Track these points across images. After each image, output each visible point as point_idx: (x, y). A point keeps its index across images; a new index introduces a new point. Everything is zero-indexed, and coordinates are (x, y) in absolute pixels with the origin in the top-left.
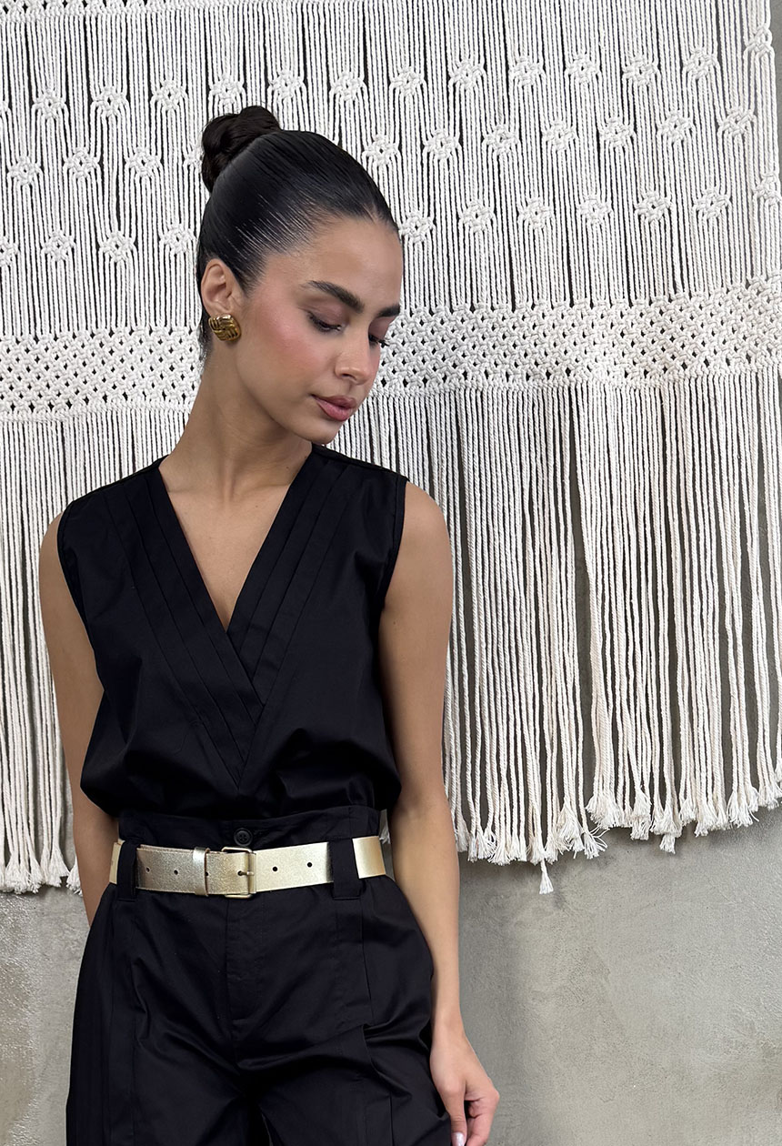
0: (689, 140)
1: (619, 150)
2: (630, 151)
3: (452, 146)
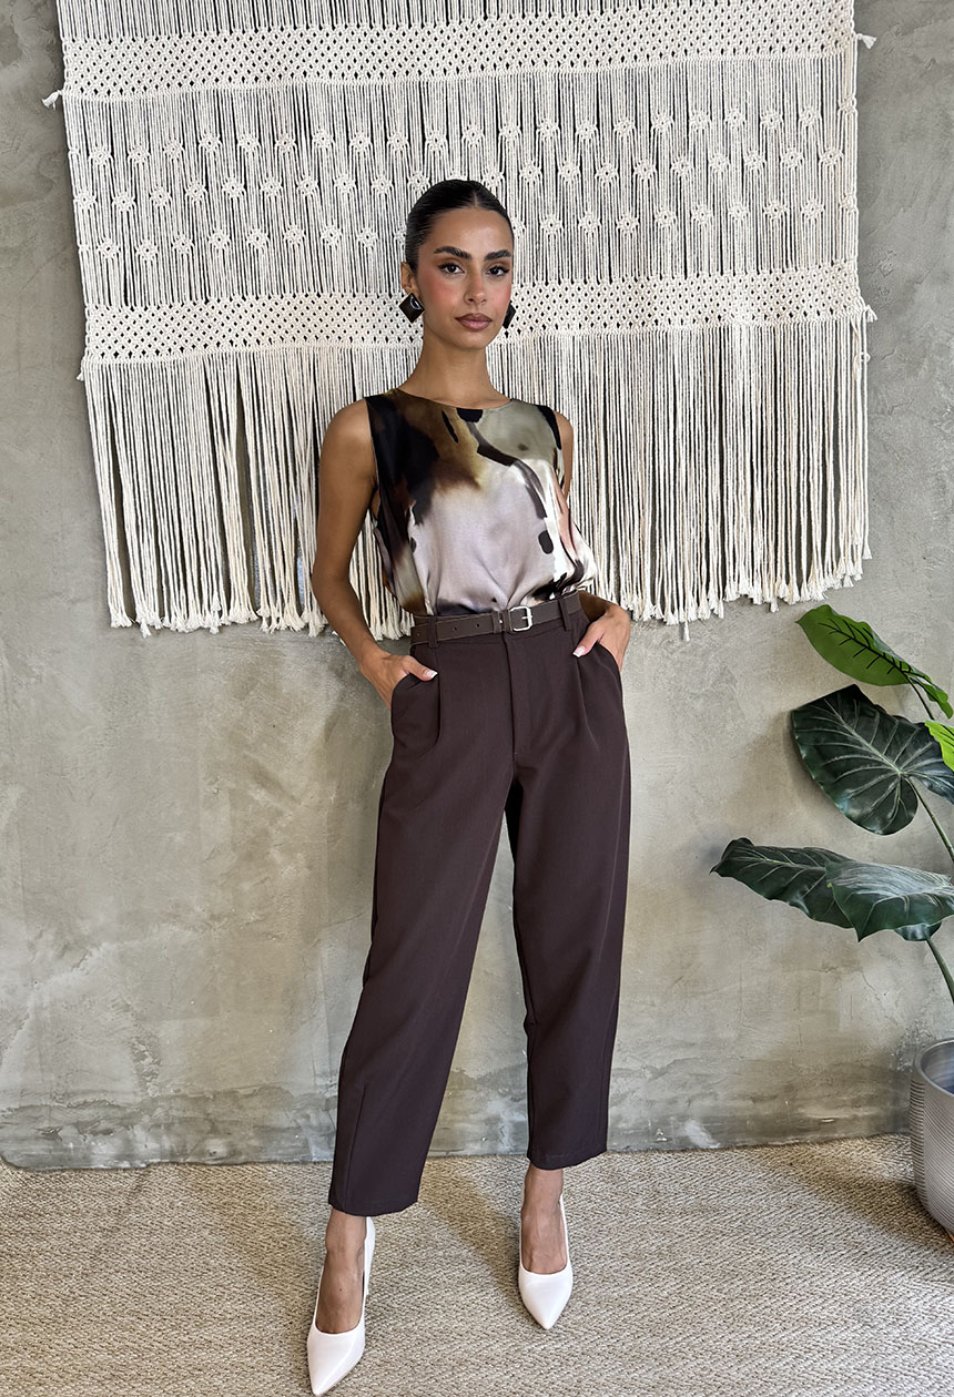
0: (801, 167)
1: (755, 172)
2: (762, 172)
3: (651, 171)
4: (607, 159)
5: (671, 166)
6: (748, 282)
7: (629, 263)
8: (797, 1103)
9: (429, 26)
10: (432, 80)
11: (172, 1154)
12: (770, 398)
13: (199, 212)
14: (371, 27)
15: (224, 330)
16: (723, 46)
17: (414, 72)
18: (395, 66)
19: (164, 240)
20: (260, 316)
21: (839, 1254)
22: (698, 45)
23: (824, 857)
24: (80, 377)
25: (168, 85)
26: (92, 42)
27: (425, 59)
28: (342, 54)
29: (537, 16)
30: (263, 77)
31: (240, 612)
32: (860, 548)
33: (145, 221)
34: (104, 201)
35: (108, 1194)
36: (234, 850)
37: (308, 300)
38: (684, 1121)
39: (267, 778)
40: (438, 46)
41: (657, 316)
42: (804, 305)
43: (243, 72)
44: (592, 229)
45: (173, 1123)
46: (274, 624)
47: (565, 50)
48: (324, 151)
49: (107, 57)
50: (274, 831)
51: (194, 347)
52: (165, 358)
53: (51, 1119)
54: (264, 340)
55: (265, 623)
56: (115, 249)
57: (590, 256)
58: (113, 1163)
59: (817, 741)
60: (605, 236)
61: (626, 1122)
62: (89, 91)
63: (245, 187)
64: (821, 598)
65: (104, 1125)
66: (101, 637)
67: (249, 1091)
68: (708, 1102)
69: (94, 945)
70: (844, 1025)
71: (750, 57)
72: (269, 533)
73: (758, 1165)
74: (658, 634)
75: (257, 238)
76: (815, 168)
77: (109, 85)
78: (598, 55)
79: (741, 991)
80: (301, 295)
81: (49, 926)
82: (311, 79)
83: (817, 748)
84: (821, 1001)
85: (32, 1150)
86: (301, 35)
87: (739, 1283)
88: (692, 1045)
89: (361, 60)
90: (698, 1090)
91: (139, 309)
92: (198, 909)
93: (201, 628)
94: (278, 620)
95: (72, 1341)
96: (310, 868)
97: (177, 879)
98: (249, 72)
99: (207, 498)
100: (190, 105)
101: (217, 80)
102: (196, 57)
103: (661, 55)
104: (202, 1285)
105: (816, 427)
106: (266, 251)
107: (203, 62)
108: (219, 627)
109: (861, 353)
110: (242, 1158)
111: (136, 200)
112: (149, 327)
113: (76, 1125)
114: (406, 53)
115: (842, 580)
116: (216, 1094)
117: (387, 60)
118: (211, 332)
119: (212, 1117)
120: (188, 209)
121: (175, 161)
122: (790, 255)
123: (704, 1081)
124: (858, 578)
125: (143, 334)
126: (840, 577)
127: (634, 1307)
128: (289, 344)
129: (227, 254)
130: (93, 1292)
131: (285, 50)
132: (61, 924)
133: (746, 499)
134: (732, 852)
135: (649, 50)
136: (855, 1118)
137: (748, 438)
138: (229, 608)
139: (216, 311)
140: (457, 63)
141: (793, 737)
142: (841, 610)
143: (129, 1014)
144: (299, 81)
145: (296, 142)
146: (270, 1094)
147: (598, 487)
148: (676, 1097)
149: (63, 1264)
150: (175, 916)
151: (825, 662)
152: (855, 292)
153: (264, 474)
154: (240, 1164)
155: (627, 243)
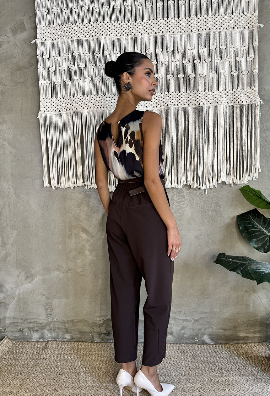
0: (242, 61)
1: (229, 62)
2: (230, 62)
3: (199, 62)
4: (186, 58)
5: (204, 60)
6: (226, 93)
7: (192, 87)
8: (237, 331)
9: (137, 22)
10: (138, 37)
11: (55, 338)
12: (232, 125)
13: (72, 73)
14: (121, 22)
15: (78, 105)
16: (220, 27)
17: (133, 34)
18: (127, 33)
19: (63, 80)
20: (88, 101)
21: (249, 378)
22: (213, 27)
23: (246, 259)
24: (38, 117)
25: (65, 38)
26: (45, 26)
27: (136, 31)
28: (113, 30)
29: (167, 19)
30: (91, 36)
31: (80, 183)
32: (258, 169)
33: (57, 75)
34: (47, 69)
35: (36, 349)
36: (75, 251)
37: (102, 97)
38: (203, 335)
39: (85, 230)
40: (139, 27)
41: (200, 102)
42: (242, 99)
43: (86, 34)
44: (181, 78)
45: (56, 329)
46: (89, 187)
47: (175, 28)
48: (107, 56)
49: (49, 30)
50: (87, 245)
51: (69, 109)
52: (62, 112)
53: (21, 326)
54: (89, 108)
55: (86, 186)
56: (49, 82)
57: (181, 85)
58: (38, 340)
59: (245, 225)
60: (185, 80)
61: (186, 335)
62: (44, 39)
63: (85, 66)
64: (246, 183)
65: (36, 329)
66: (41, 189)
67: (78, 321)
68: (210, 330)
69: (35, 277)
70: (251, 309)
71: (228, 30)
72: (88, 161)
73: (225, 349)
74: (198, 192)
75: (88, 80)
76: (246, 61)
77: (49, 38)
78: (185, 30)
79: (221, 298)
80: (100, 95)
81: (23, 271)
82: (104, 36)
83: (245, 227)
84: (244, 301)
85: (16, 335)
86: (102, 24)
87: (219, 385)
88: (206, 313)
89: (118, 31)
90: (207, 326)
91: (55, 99)
92: (65, 267)
93: (68, 187)
94: (90, 185)
95: (25, 392)
96: (97, 256)
97: (59, 258)
98: (87, 34)
99: (72, 151)
100: (71, 44)
101: (78, 37)
102: (73, 30)
103: (202, 30)
104: (62, 377)
105: (245, 134)
106: (90, 83)
107: (75, 32)
108: (74, 187)
109: (259, 113)
110: (75, 340)
111: (55, 69)
112: (57, 104)
113: (28, 328)
114: (131, 29)
115: (252, 178)
116: (68, 321)
117: (125, 31)
118: (74, 105)
119: (66, 327)
120: (69, 71)
121: (66, 58)
122: (238, 86)
123: (210, 324)
124: (257, 177)
125: (56, 106)
126: (252, 177)
127: (188, 391)
128: (96, 109)
129: (79, 84)
130: (31, 378)
131: (97, 28)
132: (26, 270)
133: (225, 155)
134: (219, 257)
135: (199, 28)
136: (254, 337)
137: (225, 137)
138: (77, 182)
139: (76, 100)
140: (145, 32)
141: (238, 223)
142: (252, 186)
143: (44, 296)
144: (101, 37)
145: (100, 53)
146: (83, 322)
147: (182, 150)
148: (201, 328)
149: (23, 369)
150: (58, 269)
151: (247, 201)
152: (257, 96)
153: (88, 145)
154: (74, 342)
155: (192, 82)
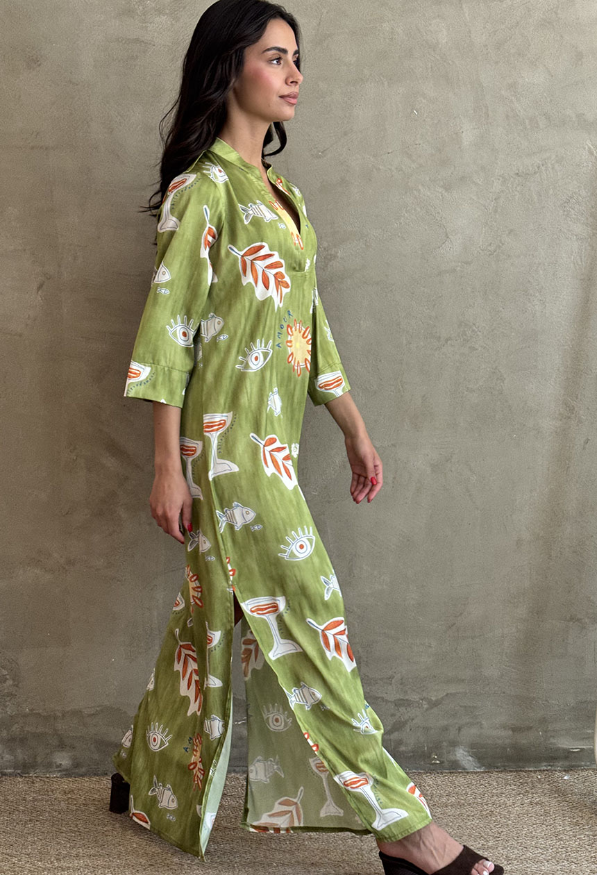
8: (550, 734)
36: (88, 507)
38: (454, 746)
39: (117, 449)
45: (27, 738)
67: (93, 711)
68: (474, 731)
70: (590, 668)
79: (503, 636)
88: (462, 681)
90: (465, 719)
110: (84, 770)
116: (64, 713)
123: (471, 712)
146: (110, 714)
148: (449, 725)
154: (83, 775)
